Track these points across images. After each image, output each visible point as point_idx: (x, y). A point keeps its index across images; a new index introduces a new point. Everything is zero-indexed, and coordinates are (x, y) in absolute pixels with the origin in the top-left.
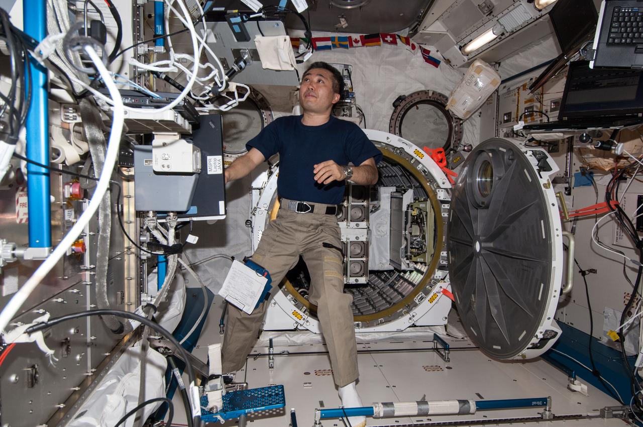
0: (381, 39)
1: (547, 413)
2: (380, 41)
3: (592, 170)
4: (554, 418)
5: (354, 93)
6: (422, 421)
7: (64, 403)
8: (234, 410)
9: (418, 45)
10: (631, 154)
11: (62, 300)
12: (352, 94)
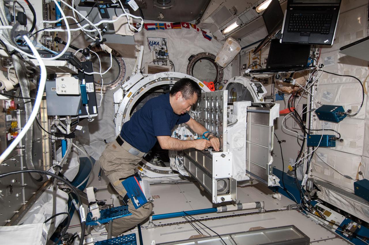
0: (181, 25)
1: (262, 209)
3: (283, 93)
4: (265, 212)
5: (168, 53)
6: (203, 217)
7: (10, 220)
8: (106, 218)
9: (201, 29)
10: (300, 85)
11: (7, 164)
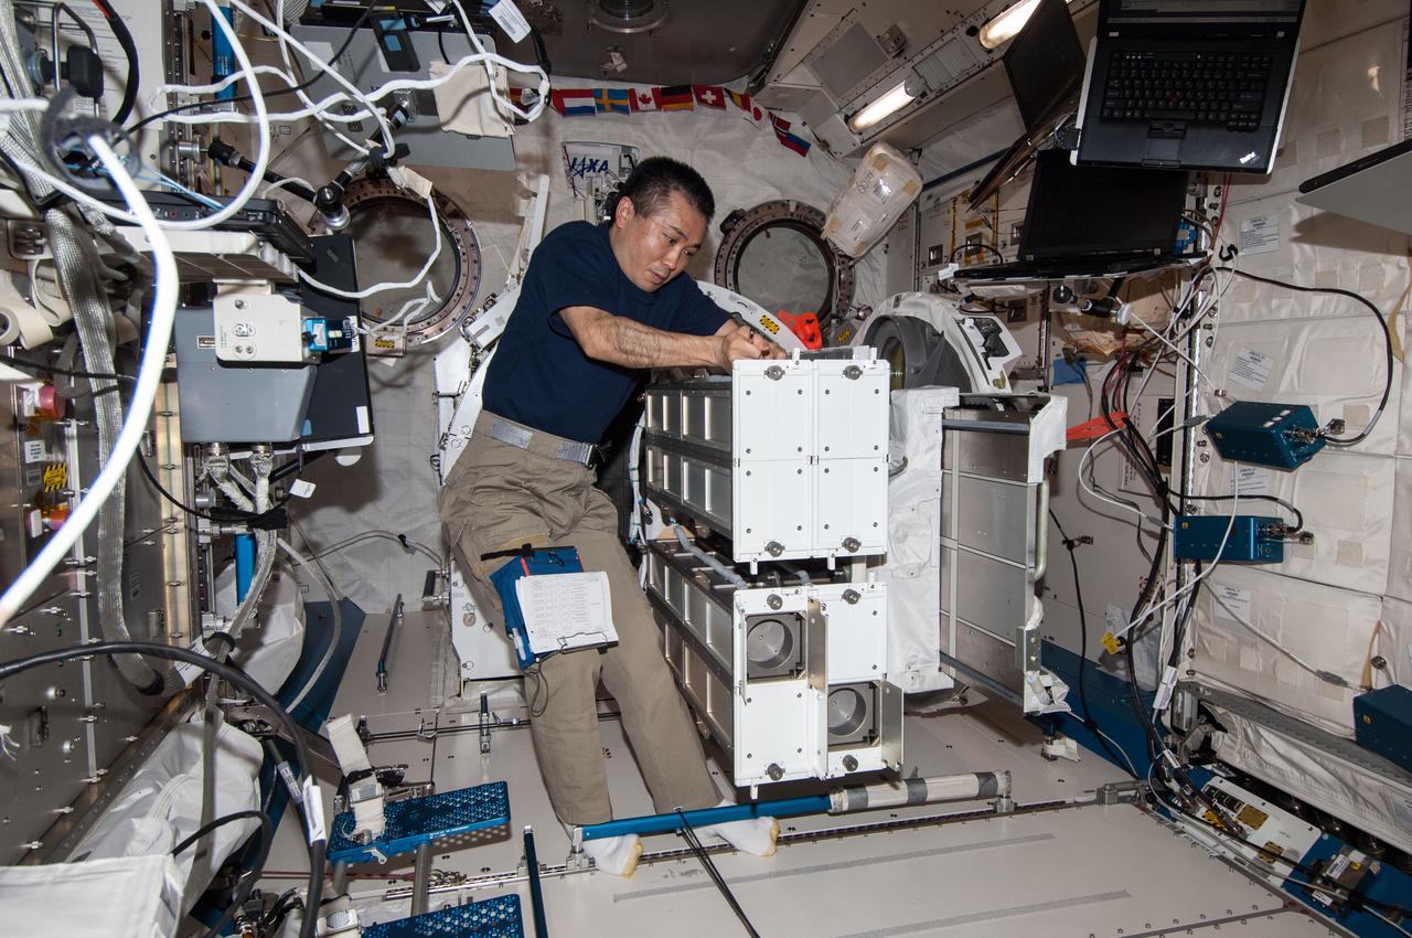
0: (694, 96)
1: (1004, 801)
2: (692, 101)
3: (1081, 354)
4: (1015, 810)
7: (39, 840)
8: (405, 835)
9: (767, 111)
10: (1148, 324)
11: (26, 629)
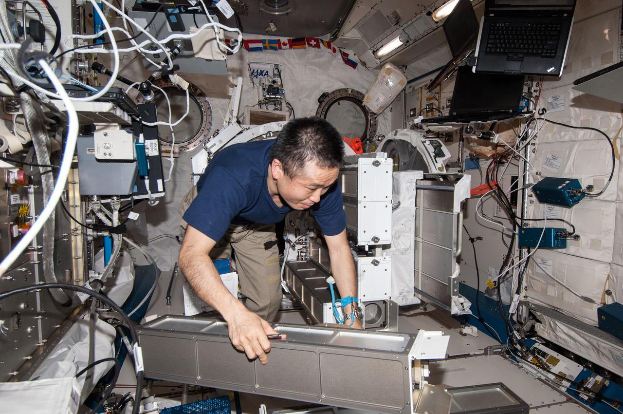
0: (306, 42)
2: (305, 45)
3: (477, 156)
4: (448, 357)
7: (17, 371)
9: (339, 49)
10: (507, 143)
11: (11, 278)
12: (282, 91)
